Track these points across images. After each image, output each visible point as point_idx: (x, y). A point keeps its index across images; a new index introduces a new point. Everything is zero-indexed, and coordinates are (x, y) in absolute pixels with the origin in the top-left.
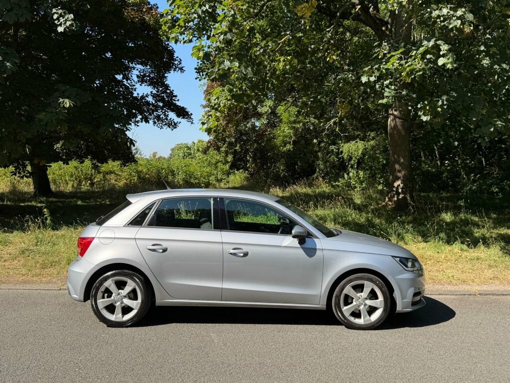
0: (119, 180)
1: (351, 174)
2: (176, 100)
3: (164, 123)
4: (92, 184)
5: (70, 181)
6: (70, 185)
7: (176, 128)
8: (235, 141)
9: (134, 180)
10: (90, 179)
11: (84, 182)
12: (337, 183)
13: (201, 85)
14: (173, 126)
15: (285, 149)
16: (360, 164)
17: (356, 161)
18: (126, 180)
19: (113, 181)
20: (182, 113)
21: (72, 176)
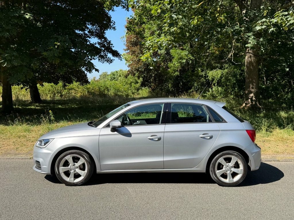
0: (77, 93)
1: (214, 89)
2: (113, 46)
3: (105, 60)
4: (61, 96)
5: (49, 94)
6: (49, 96)
7: (112, 63)
8: (144, 70)
9: (85, 93)
10: (60, 93)
11: (57, 95)
12: (205, 94)
13: (122, 37)
14: (110, 61)
15: (174, 74)
16: (219, 83)
17: (217, 81)
18: (81, 93)
19: (73, 94)
20: (116, 54)
21: (49, 91)
